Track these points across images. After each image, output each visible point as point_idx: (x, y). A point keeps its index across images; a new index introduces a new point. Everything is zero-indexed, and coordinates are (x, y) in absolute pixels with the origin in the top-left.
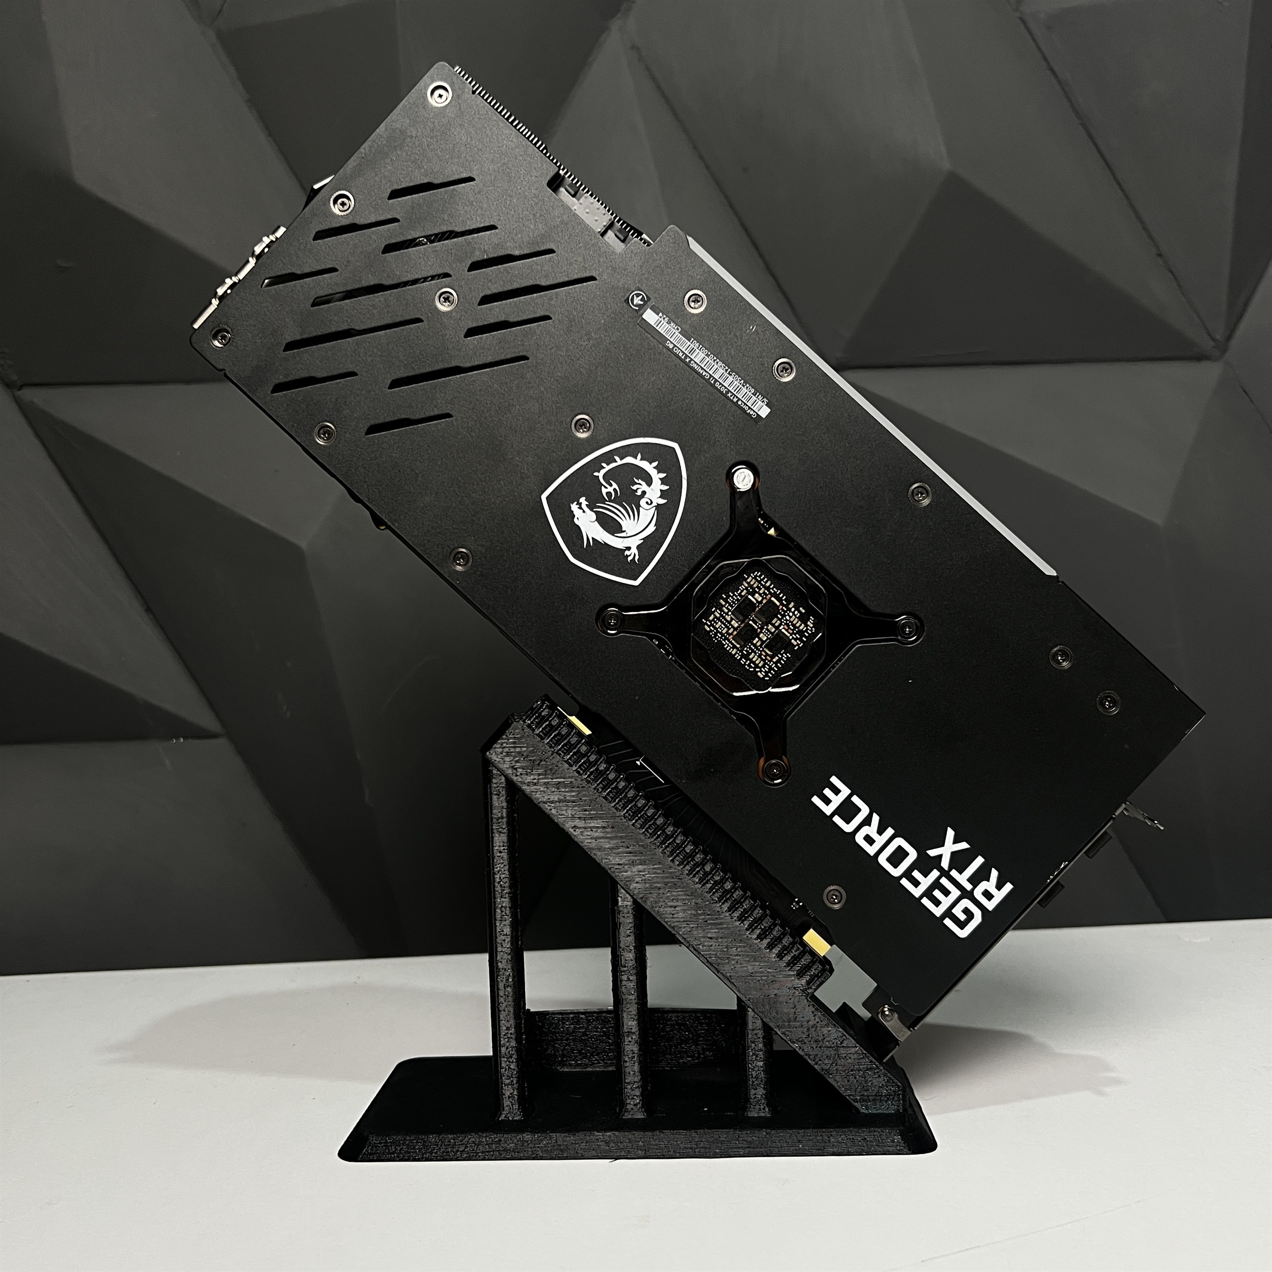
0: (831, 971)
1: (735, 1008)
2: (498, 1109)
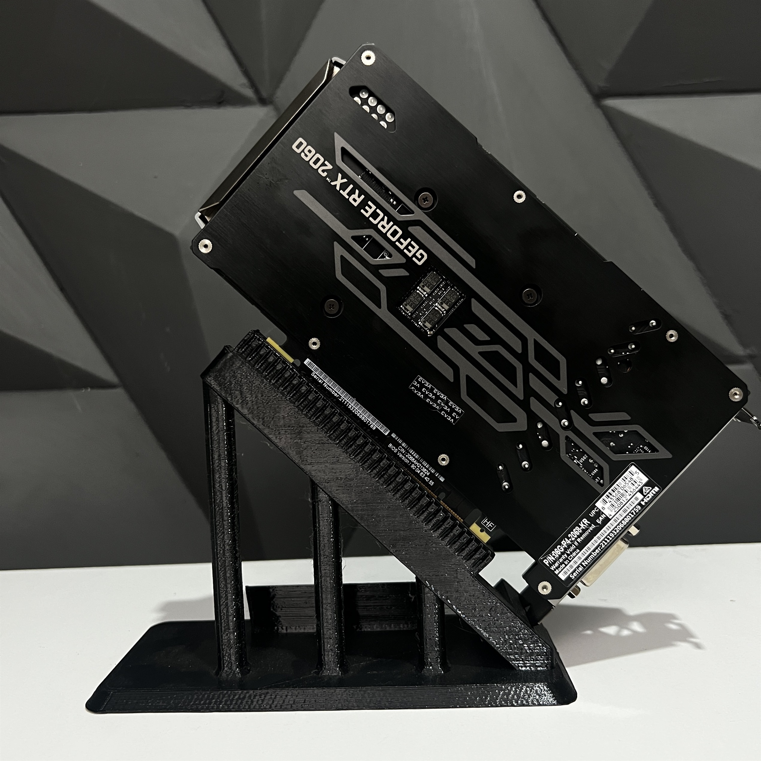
2: (220, 668)
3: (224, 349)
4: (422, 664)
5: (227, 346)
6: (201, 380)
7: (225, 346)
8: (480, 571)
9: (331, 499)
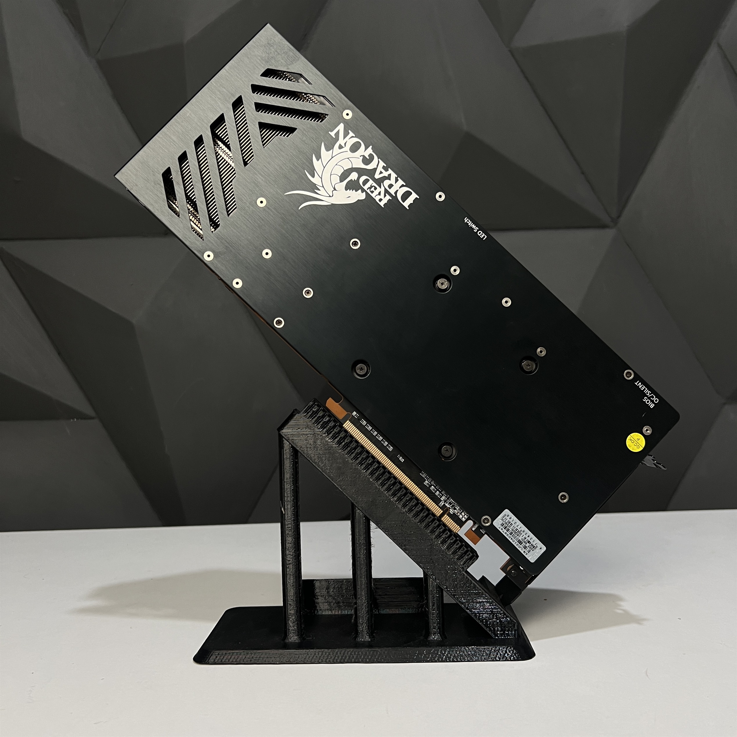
0: (477, 556)
1: (422, 576)
2: (286, 636)
3: (293, 412)
4: (428, 634)
5: (296, 410)
6: (277, 432)
7: (294, 410)
8: (468, 567)
9: (365, 516)
